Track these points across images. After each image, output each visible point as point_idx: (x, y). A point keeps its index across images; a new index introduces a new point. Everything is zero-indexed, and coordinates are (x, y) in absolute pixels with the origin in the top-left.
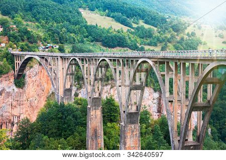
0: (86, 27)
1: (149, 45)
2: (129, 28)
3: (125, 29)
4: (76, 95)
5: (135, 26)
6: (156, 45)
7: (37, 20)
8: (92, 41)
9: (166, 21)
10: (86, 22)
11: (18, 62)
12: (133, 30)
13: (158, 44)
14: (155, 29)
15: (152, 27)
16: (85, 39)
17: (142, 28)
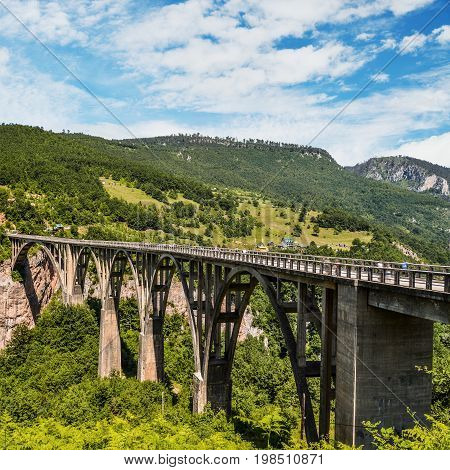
0: (107, 201)
1: (188, 226)
2: (164, 205)
3: (159, 205)
4: (92, 291)
5: (171, 201)
6: (197, 227)
7: (45, 191)
8: (115, 221)
9: (212, 196)
10: (108, 196)
11: (17, 248)
12: (169, 207)
14: (198, 205)
15: (191, 202)
16: (106, 218)
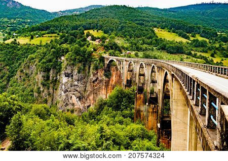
0: (156, 40)
1: (201, 52)
2: (187, 40)
3: (184, 41)
5: (192, 39)
6: (206, 52)
7: (125, 36)
8: (159, 49)
9: (217, 35)
10: (157, 37)
11: (107, 62)
12: (190, 42)
13: (209, 51)
14: (208, 40)
15: (205, 39)
16: (155, 48)
17: (197, 40)
